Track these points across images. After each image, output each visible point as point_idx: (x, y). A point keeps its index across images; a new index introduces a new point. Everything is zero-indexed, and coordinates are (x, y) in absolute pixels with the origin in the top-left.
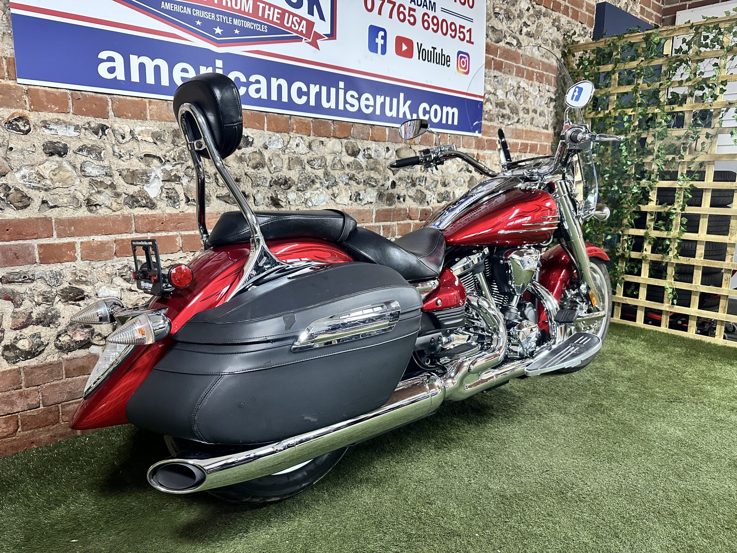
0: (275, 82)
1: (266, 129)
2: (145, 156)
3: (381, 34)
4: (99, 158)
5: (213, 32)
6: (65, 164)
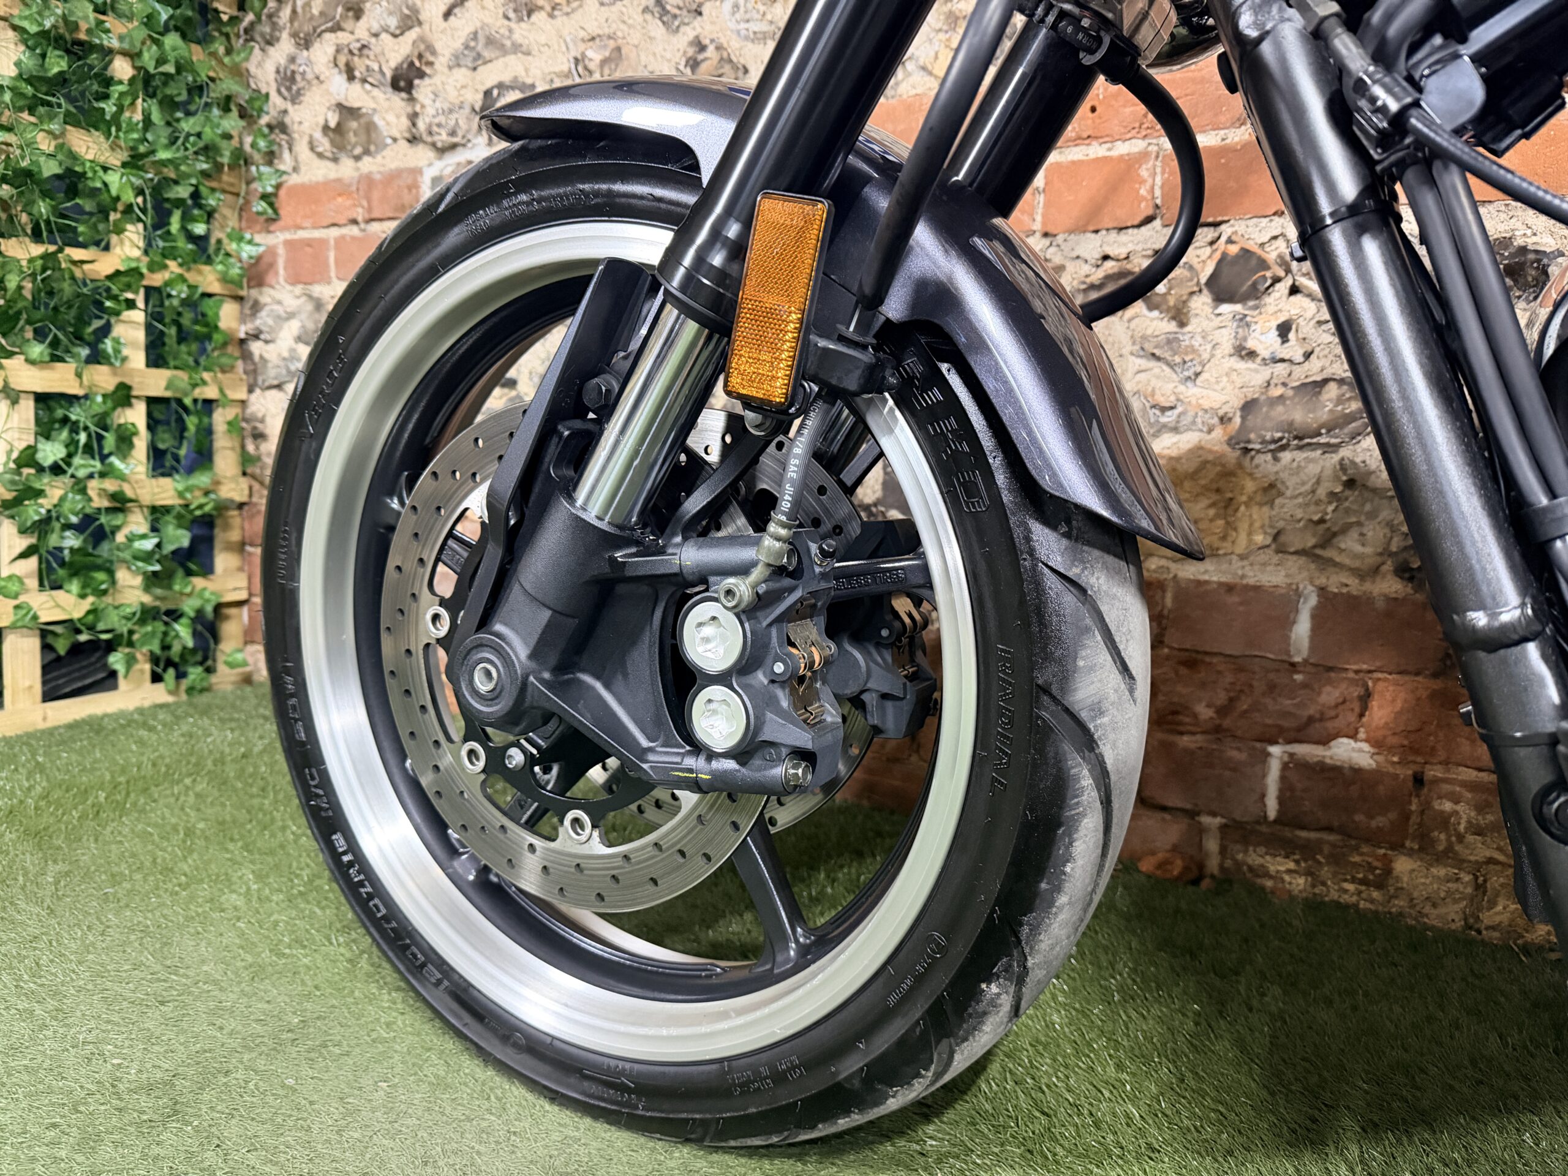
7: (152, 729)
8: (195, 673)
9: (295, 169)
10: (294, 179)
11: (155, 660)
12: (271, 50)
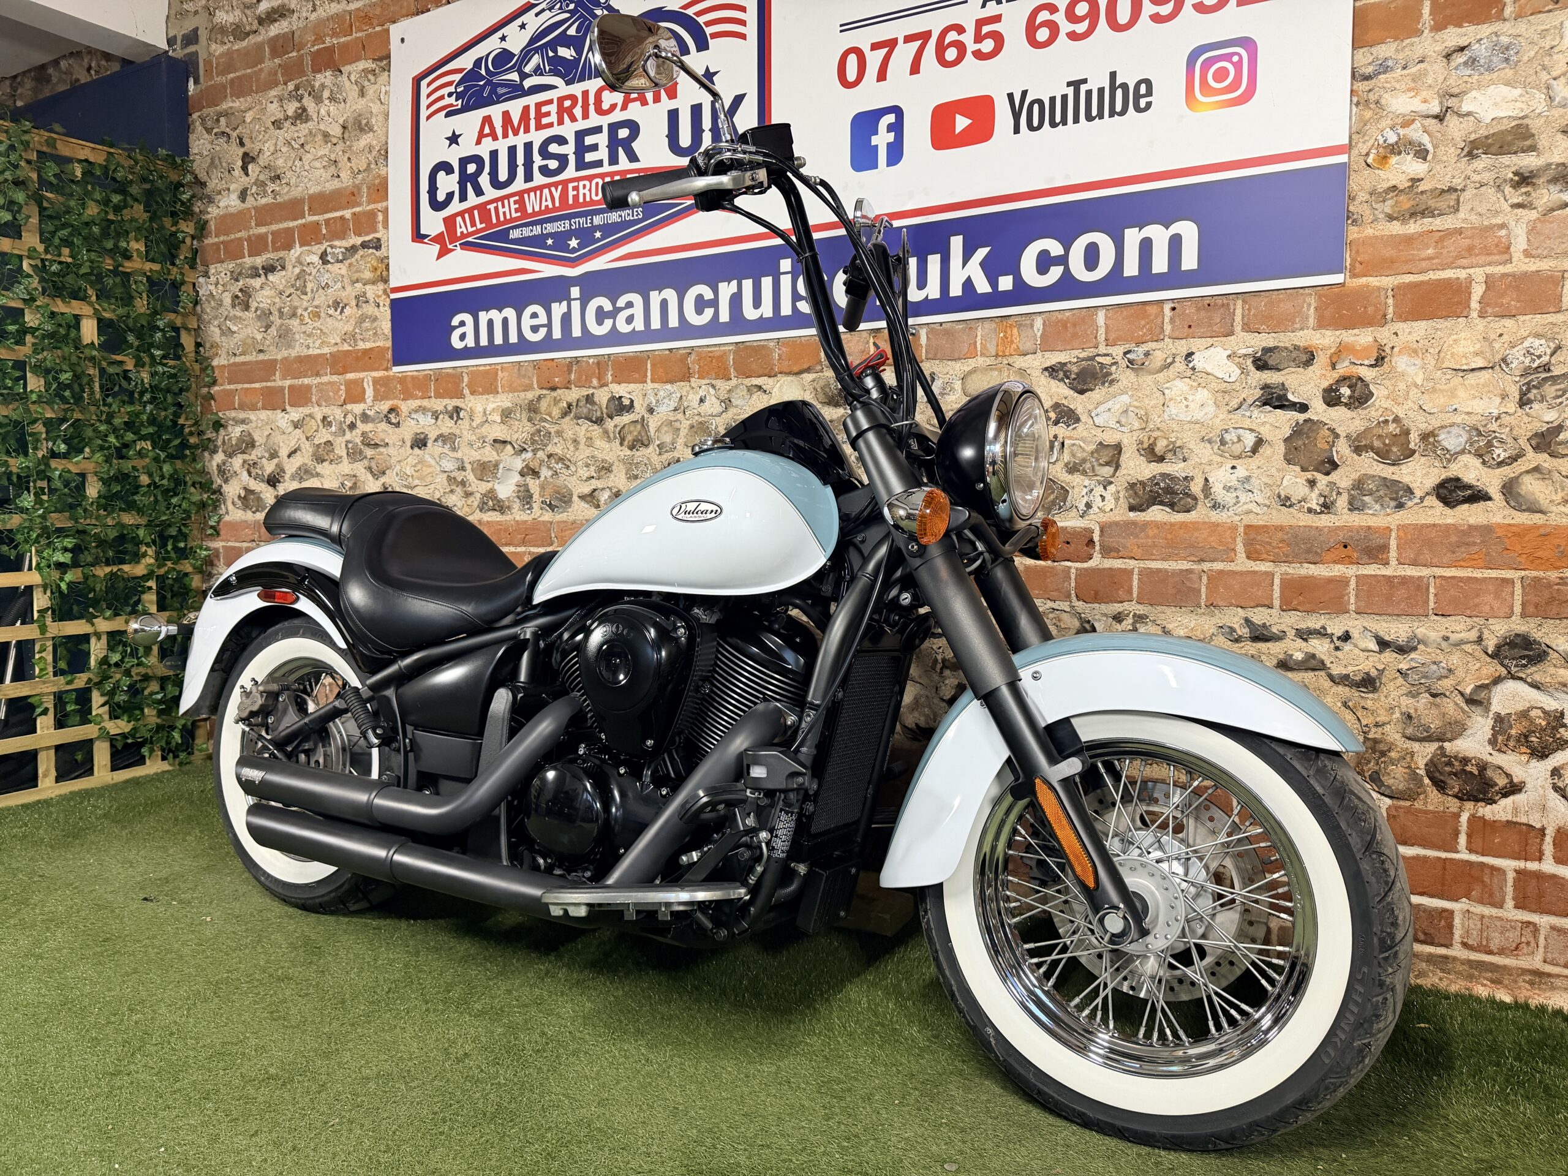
0: (655, 297)
1: (649, 381)
2: (495, 441)
3: (891, 118)
4: (454, 449)
5: (566, 248)
6: (428, 458)
7: (161, 782)
8: (183, 755)
9: (227, 513)
10: (227, 518)
11: (163, 750)
12: (215, 456)
